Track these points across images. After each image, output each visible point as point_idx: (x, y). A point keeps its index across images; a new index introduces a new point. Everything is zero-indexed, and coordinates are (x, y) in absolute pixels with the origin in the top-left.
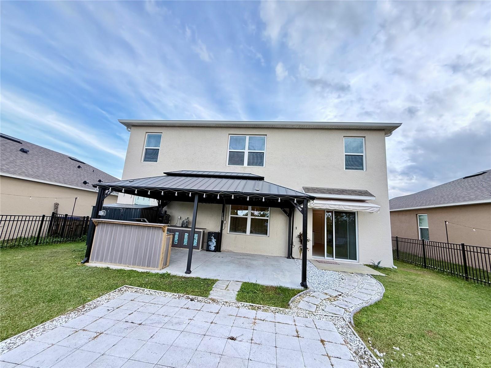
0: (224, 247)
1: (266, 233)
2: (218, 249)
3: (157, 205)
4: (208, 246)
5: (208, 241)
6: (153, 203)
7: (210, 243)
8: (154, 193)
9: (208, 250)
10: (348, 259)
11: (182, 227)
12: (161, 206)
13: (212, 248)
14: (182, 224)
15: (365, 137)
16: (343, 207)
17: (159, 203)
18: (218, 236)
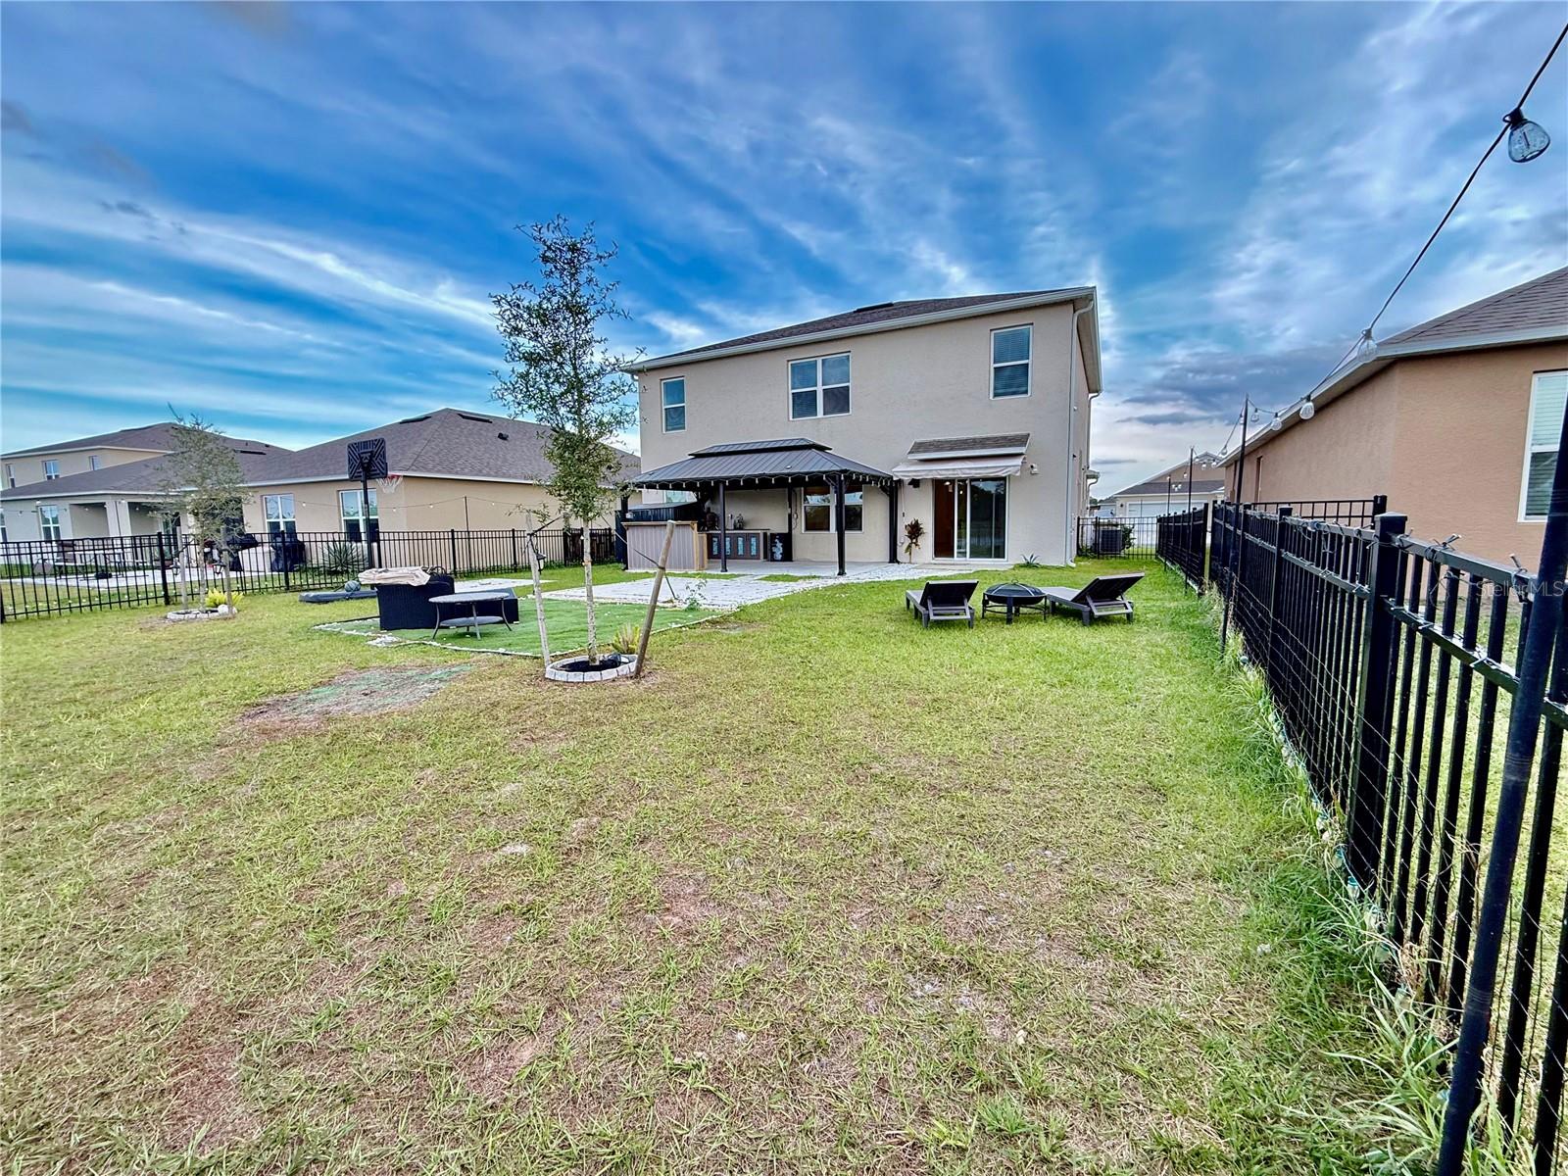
0: (797, 553)
1: (861, 529)
2: (788, 556)
3: (696, 500)
4: (773, 553)
5: (772, 546)
6: (690, 497)
7: (774, 549)
8: (690, 485)
9: (773, 560)
10: (991, 557)
11: (735, 529)
12: (701, 502)
13: (779, 556)
14: (735, 526)
15: (1032, 324)
16: (959, 472)
17: (697, 497)
18: (787, 539)
